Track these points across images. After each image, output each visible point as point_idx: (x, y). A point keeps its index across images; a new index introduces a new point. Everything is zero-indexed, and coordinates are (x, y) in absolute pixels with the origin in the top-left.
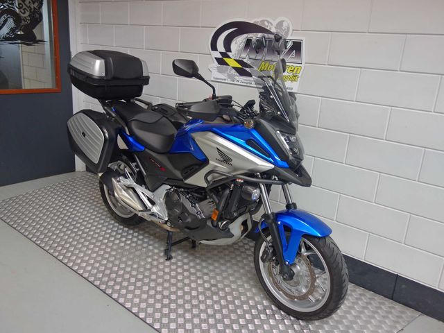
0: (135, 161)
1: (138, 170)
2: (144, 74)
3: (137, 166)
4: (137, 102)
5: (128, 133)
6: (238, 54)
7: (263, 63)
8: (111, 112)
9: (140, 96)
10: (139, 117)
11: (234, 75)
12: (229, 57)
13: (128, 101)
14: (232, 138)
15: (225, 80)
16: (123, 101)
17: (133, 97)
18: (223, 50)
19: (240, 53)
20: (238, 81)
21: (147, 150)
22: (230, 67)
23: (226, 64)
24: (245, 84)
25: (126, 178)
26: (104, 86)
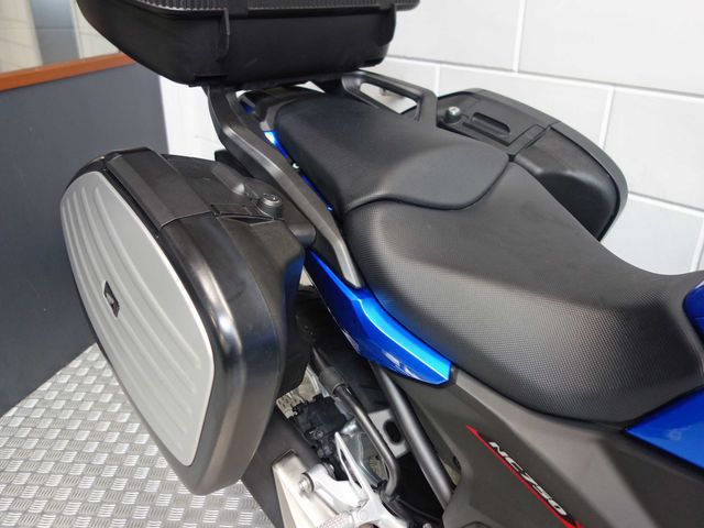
0: (385, 403)
1: (399, 450)
3: (395, 431)
5: (352, 277)
8: (258, 154)
9: (378, 61)
13: (333, 88)
16: (310, 85)
17: (351, 69)
25: (340, 475)
26: (218, 17)
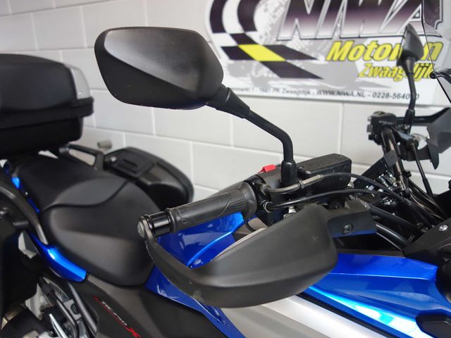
2: (81, 94)
4: (73, 153)
5: (45, 242)
6: (272, 32)
7: (338, 45)
10: (73, 194)
11: (269, 79)
12: (251, 42)
14: (349, 293)
15: (247, 89)
16: (47, 153)
17: (66, 143)
18: (238, 29)
19: (276, 29)
20: (277, 90)
21: (91, 279)
22: (255, 64)
23: (247, 57)
24: (294, 96)
